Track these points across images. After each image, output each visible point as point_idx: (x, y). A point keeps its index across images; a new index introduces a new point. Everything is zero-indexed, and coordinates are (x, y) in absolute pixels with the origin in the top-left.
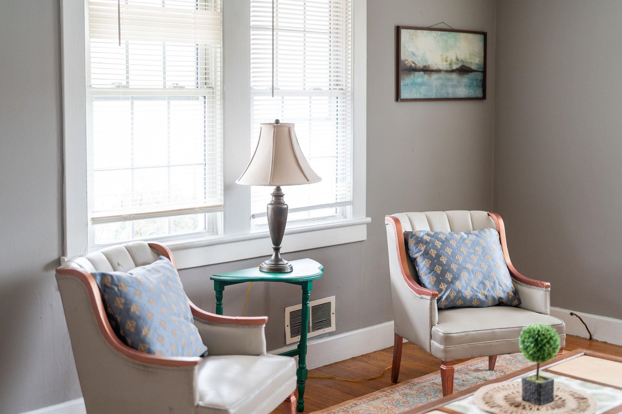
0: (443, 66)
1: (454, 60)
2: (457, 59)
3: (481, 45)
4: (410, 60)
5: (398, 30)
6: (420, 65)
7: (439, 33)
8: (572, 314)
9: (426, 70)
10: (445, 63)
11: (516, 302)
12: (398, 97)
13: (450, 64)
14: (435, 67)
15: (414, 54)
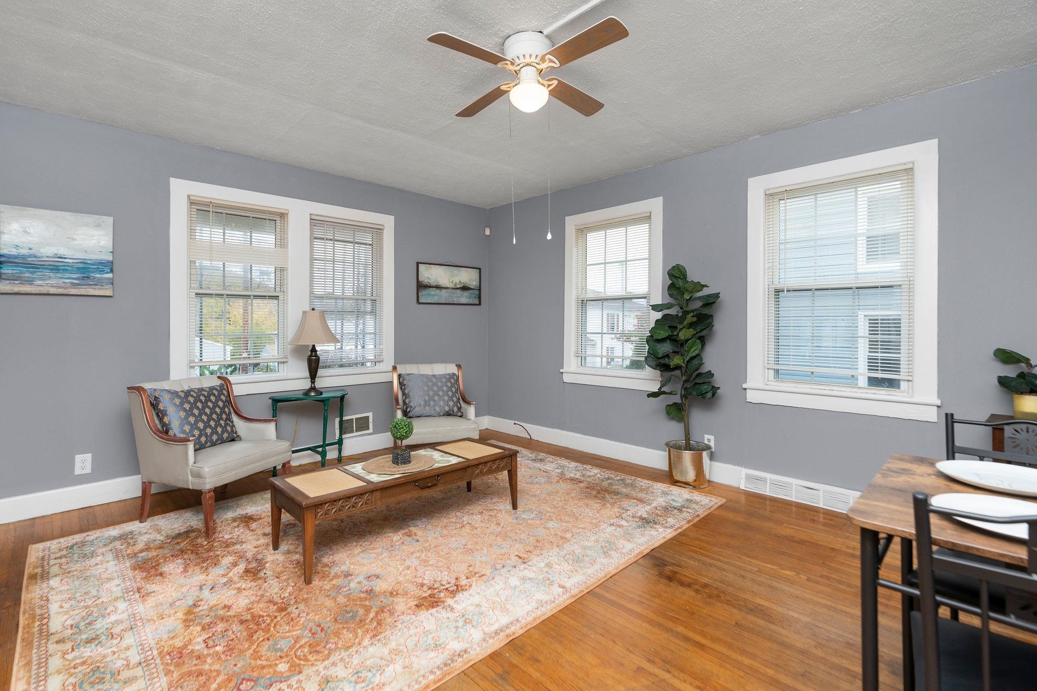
0: (450, 285)
1: (458, 282)
2: (460, 282)
3: (478, 275)
4: (426, 281)
5: (418, 264)
6: (434, 284)
7: (447, 267)
8: (515, 424)
9: (438, 287)
10: (451, 284)
11: (460, 414)
12: (418, 302)
13: (455, 285)
14: (444, 286)
15: (428, 278)
